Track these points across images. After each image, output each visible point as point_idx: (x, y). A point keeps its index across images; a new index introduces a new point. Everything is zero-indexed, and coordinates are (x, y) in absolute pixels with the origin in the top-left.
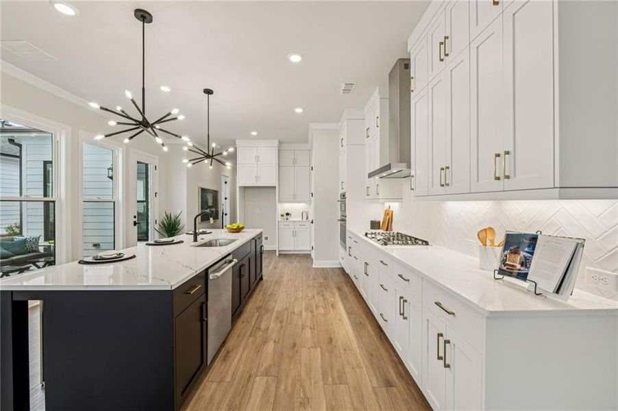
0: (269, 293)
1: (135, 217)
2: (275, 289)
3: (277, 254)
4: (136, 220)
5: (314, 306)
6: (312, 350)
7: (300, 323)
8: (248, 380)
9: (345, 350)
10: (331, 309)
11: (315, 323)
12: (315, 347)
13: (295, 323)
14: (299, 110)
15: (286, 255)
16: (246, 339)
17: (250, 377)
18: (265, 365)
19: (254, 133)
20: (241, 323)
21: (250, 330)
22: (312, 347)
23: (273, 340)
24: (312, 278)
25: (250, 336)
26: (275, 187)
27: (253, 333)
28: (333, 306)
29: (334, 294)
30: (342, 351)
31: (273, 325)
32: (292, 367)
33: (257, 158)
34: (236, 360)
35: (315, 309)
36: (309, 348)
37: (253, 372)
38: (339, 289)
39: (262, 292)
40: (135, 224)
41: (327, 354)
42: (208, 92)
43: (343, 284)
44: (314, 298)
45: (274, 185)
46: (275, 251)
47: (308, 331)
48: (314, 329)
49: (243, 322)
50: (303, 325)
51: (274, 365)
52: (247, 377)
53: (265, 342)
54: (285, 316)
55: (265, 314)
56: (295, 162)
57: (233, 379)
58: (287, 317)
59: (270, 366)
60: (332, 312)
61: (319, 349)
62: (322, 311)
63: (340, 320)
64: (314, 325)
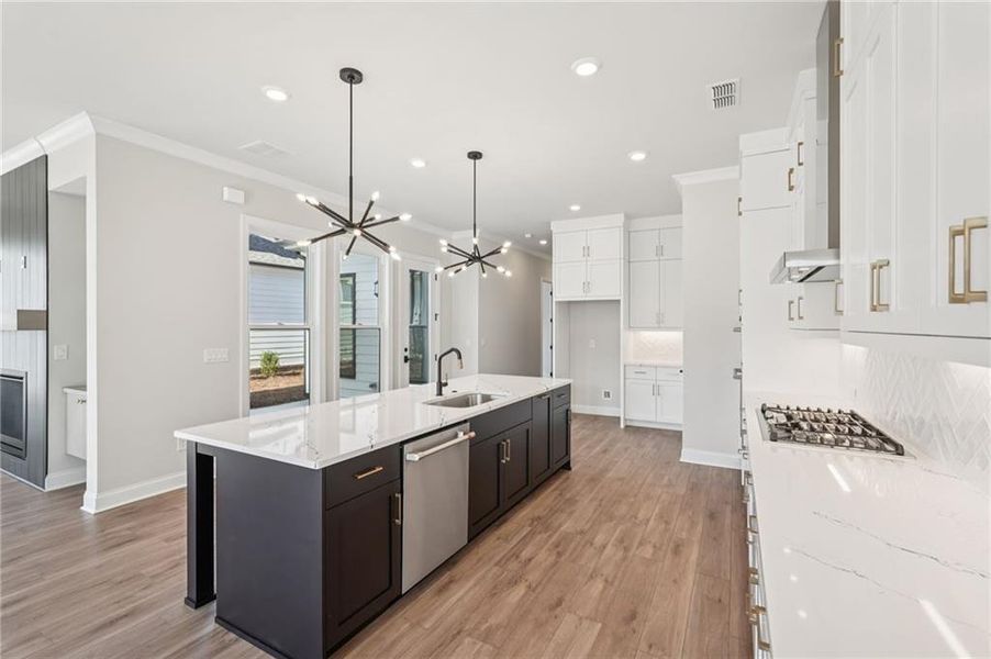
0: (568, 496)
1: (406, 350)
2: (583, 492)
3: (622, 426)
4: (407, 354)
5: (638, 540)
6: (586, 624)
7: (592, 565)
8: (454, 637)
9: (650, 646)
10: (669, 555)
11: (620, 575)
12: (593, 620)
13: (583, 562)
14: (638, 157)
15: (638, 429)
16: (488, 568)
17: (459, 633)
18: (493, 621)
19: (575, 208)
20: (495, 538)
21: (502, 554)
22: (587, 618)
23: (527, 583)
24: (665, 481)
25: (496, 565)
26: (619, 301)
27: (503, 562)
28: (677, 550)
29: (693, 524)
30: (644, 646)
31: (544, 557)
32: (532, 641)
33: (587, 251)
34: (454, 599)
35: (636, 545)
36: (581, 619)
37: (467, 627)
38: (712, 516)
39: (558, 492)
40: (406, 359)
41: (609, 641)
42: (475, 156)
43: (729, 508)
44: (646, 525)
45: (617, 298)
46: (619, 418)
47: (599, 585)
48: (612, 583)
49: (498, 539)
50: (594, 571)
51: (505, 628)
52: (455, 632)
53: (514, 582)
54: (572, 546)
55: (540, 533)
56: (660, 250)
57: (434, 628)
58: (575, 549)
59: (498, 627)
60: (667, 562)
61: (600, 625)
62: (648, 552)
63: (675, 581)
64: (615, 577)
